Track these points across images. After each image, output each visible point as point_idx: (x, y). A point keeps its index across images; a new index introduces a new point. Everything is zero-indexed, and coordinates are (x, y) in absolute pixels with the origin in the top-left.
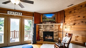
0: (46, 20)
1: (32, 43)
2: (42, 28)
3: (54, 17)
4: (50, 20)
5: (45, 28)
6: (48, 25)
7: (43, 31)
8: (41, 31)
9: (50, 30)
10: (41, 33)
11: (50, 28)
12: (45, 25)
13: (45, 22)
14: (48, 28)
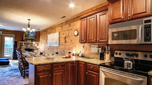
0: (29, 38)
1: (12, 58)
2: (24, 45)
3: (35, 35)
4: (31, 38)
5: (26, 45)
6: (29, 43)
7: (24, 48)
8: (22, 48)
9: (30, 47)
10: (23, 50)
11: (31, 45)
12: (26, 43)
13: (26, 40)
14: (29, 46)
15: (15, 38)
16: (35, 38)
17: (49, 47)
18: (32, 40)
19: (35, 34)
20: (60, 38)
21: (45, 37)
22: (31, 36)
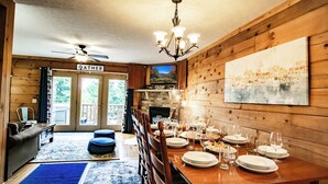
0: (158, 79)
1: (123, 130)
2: (147, 98)
4: (163, 79)
5: (152, 99)
6: (159, 93)
7: (148, 105)
8: (144, 105)
11: (163, 99)
12: (153, 92)
13: (153, 85)
14: (159, 102)
15: (130, 81)
16: (175, 78)
17: (229, 106)
18: (167, 85)
19: (173, 69)
20: (314, 66)
21: (212, 72)
22: (164, 76)
